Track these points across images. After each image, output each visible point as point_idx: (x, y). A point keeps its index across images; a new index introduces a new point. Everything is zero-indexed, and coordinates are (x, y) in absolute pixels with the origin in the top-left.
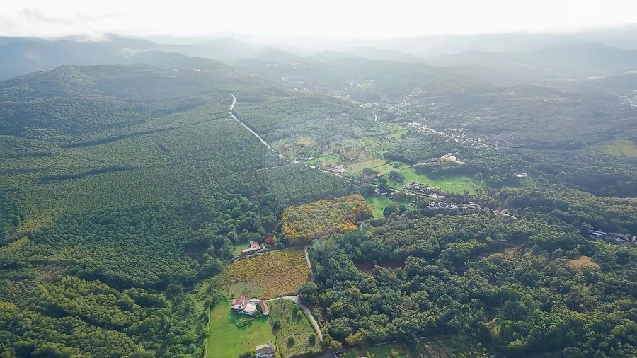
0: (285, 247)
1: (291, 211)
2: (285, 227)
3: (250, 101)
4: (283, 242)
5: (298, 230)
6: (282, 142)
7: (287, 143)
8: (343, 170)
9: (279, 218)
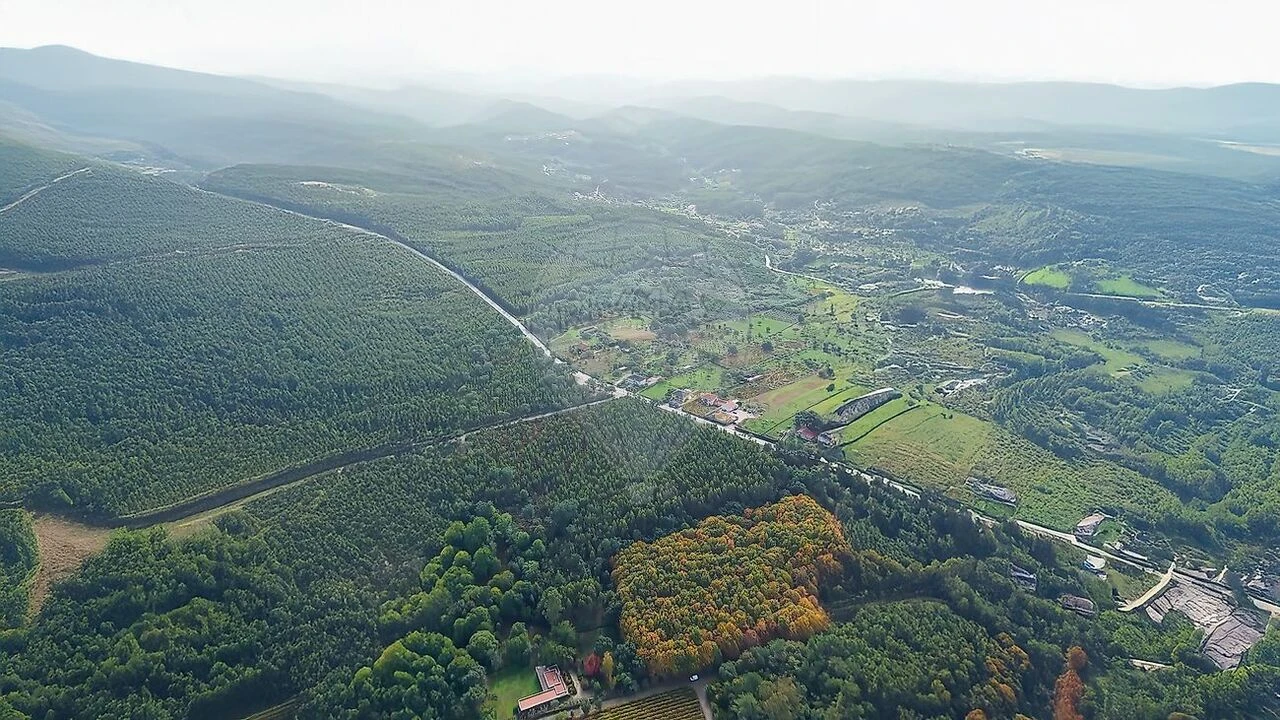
0: (642, 689)
1: (636, 562)
2: (631, 621)
3: (484, 229)
4: (634, 675)
5: (670, 632)
6: (573, 334)
7: (586, 337)
8: (742, 416)
9: (607, 582)
